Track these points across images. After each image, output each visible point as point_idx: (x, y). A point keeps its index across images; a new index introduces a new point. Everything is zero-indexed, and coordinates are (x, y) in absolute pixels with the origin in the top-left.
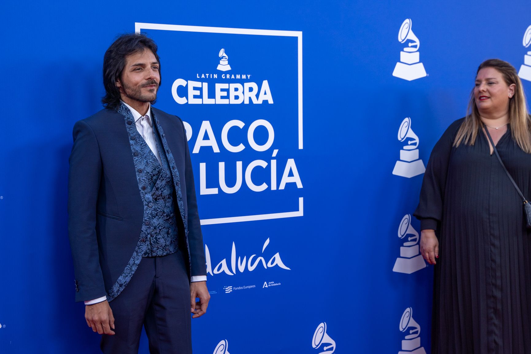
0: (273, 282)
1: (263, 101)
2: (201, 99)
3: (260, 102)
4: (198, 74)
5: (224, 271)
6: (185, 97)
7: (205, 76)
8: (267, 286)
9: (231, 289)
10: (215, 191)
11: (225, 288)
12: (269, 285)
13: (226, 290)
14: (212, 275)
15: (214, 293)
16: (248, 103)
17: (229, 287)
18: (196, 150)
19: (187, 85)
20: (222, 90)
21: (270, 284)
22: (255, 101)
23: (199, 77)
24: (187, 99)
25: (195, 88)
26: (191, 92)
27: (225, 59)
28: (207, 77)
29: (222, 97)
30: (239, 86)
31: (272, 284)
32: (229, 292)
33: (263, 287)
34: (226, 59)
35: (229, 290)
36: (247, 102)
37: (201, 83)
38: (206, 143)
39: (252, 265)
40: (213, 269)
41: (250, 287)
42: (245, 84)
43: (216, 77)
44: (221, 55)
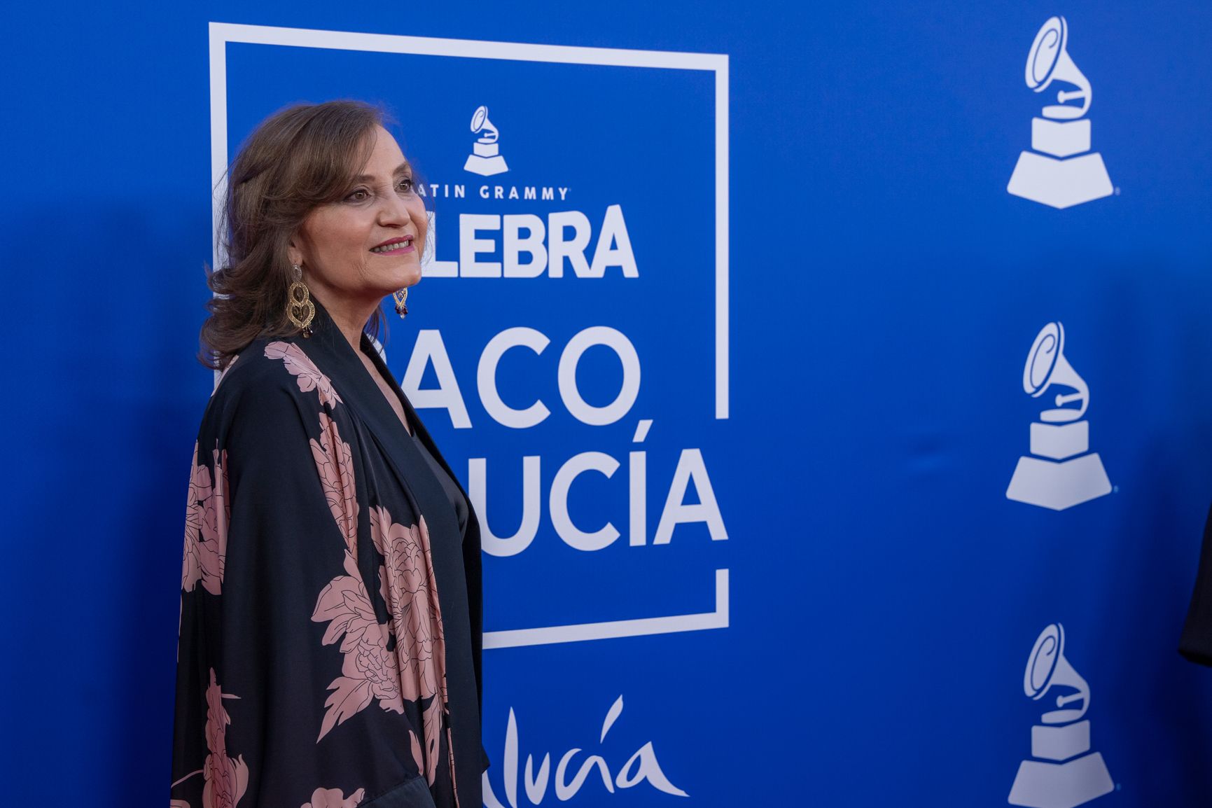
1: (608, 269)
7: (429, 191)
16: (560, 274)
22: (581, 269)
27: (488, 137)
34: (494, 137)
38: (429, 400)
42: (552, 217)
44: (477, 128)
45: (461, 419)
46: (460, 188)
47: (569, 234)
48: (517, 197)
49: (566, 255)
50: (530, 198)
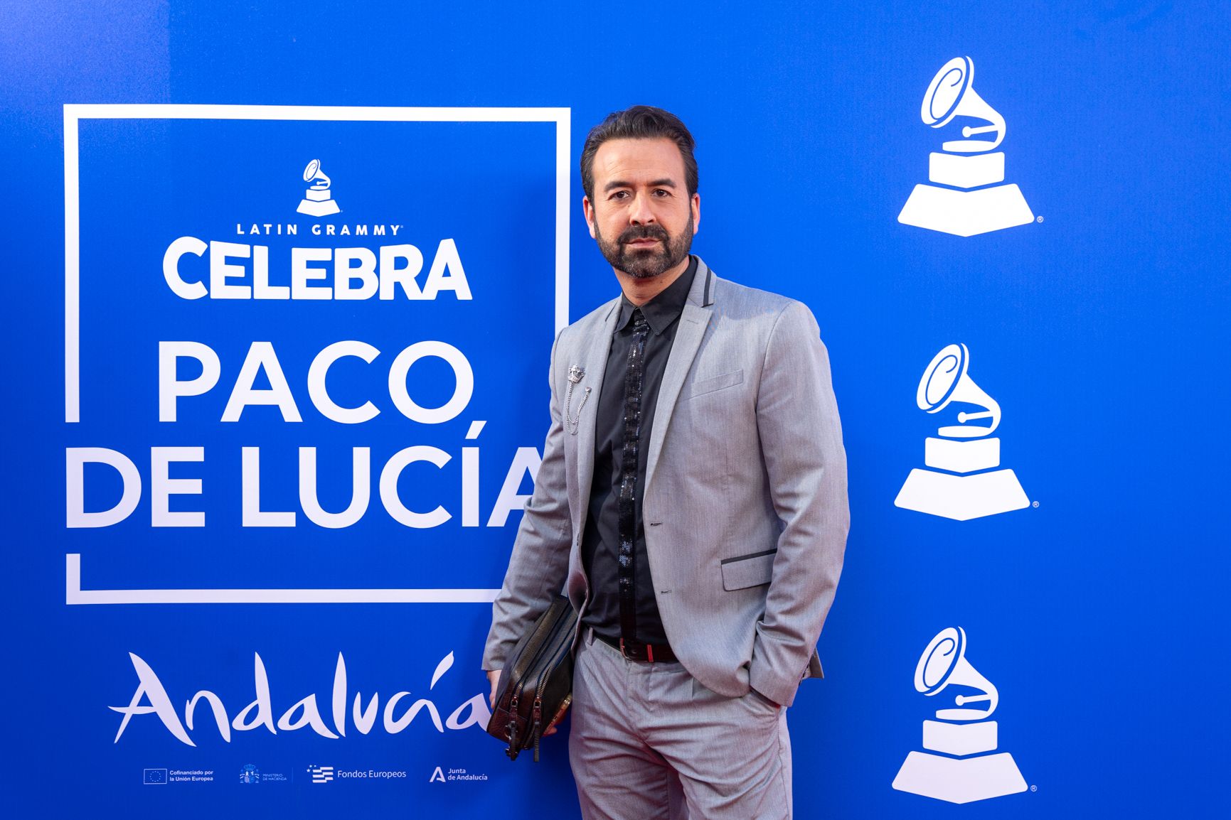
0: (464, 771)
1: (440, 292)
2: (249, 288)
3: (430, 294)
4: (239, 226)
5: (309, 723)
6: (200, 283)
7: (262, 229)
8: (442, 779)
9: (332, 774)
10: (287, 519)
11: (311, 769)
12: (450, 778)
13: (314, 776)
14: (275, 732)
15: (277, 779)
16: (391, 297)
17: (322, 768)
18: (232, 414)
19: (207, 252)
20: (311, 264)
21: (453, 775)
22: (413, 293)
23: (243, 233)
24: (207, 286)
25: (230, 261)
26: (219, 270)
27: (320, 185)
28: (268, 232)
29: (311, 283)
30: (364, 254)
31: (461, 775)
32: (325, 781)
33: (432, 780)
34: (326, 185)
35: (323, 775)
36: (388, 294)
37: (248, 247)
38: (261, 398)
39: (396, 717)
40: (276, 717)
41: (389, 775)
42: (383, 250)
43: (295, 232)
44: (309, 177)
45: (291, 414)
46: (293, 227)
47: (401, 263)
48: (349, 234)
49: (396, 281)
50: (362, 234)
